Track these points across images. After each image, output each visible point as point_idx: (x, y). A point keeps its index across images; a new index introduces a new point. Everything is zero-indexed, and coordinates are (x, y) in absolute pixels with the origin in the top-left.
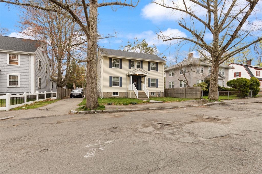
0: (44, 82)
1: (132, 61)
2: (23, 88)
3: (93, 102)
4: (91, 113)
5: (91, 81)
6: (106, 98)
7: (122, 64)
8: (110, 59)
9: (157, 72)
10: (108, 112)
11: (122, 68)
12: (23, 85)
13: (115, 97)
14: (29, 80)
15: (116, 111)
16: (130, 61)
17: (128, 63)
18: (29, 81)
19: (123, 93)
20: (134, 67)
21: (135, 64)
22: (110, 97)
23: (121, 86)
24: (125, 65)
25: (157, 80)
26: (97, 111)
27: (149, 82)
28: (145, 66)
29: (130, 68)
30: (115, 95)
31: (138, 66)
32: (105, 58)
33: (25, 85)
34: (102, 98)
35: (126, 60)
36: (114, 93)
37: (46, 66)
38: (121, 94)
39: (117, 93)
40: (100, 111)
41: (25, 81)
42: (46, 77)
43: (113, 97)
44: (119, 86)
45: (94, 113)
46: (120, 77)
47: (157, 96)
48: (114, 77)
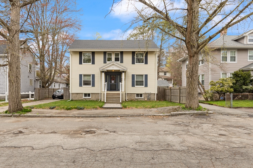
0: (26, 82)
1: (108, 54)
2: (2, 89)
3: (13, 106)
4: (8, 117)
5: (11, 84)
6: (75, 100)
7: (94, 58)
8: (81, 53)
9: (146, 65)
10: (26, 117)
11: (94, 63)
12: (2, 86)
13: (87, 99)
14: (6, 81)
15: (34, 116)
16: (105, 53)
17: (103, 56)
18: (6, 83)
19: (96, 94)
20: (111, 61)
21: (112, 57)
22: (81, 99)
23: (93, 85)
24: (99, 59)
25: (146, 76)
26: (13, 115)
27: (132, 79)
28: (128, 59)
29: (105, 62)
30: (87, 97)
31: (117, 59)
32: (75, 52)
33: (3, 86)
34: (71, 100)
35: (99, 53)
36: (86, 95)
37: (29, 65)
38: (94, 96)
39: (89, 95)
40: (17, 115)
41: (3, 82)
42: (29, 77)
43: (84, 99)
44: (91, 86)
45: (11, 116)
46: (92, 75)
47: (146, 99)
48: (84, 75)
